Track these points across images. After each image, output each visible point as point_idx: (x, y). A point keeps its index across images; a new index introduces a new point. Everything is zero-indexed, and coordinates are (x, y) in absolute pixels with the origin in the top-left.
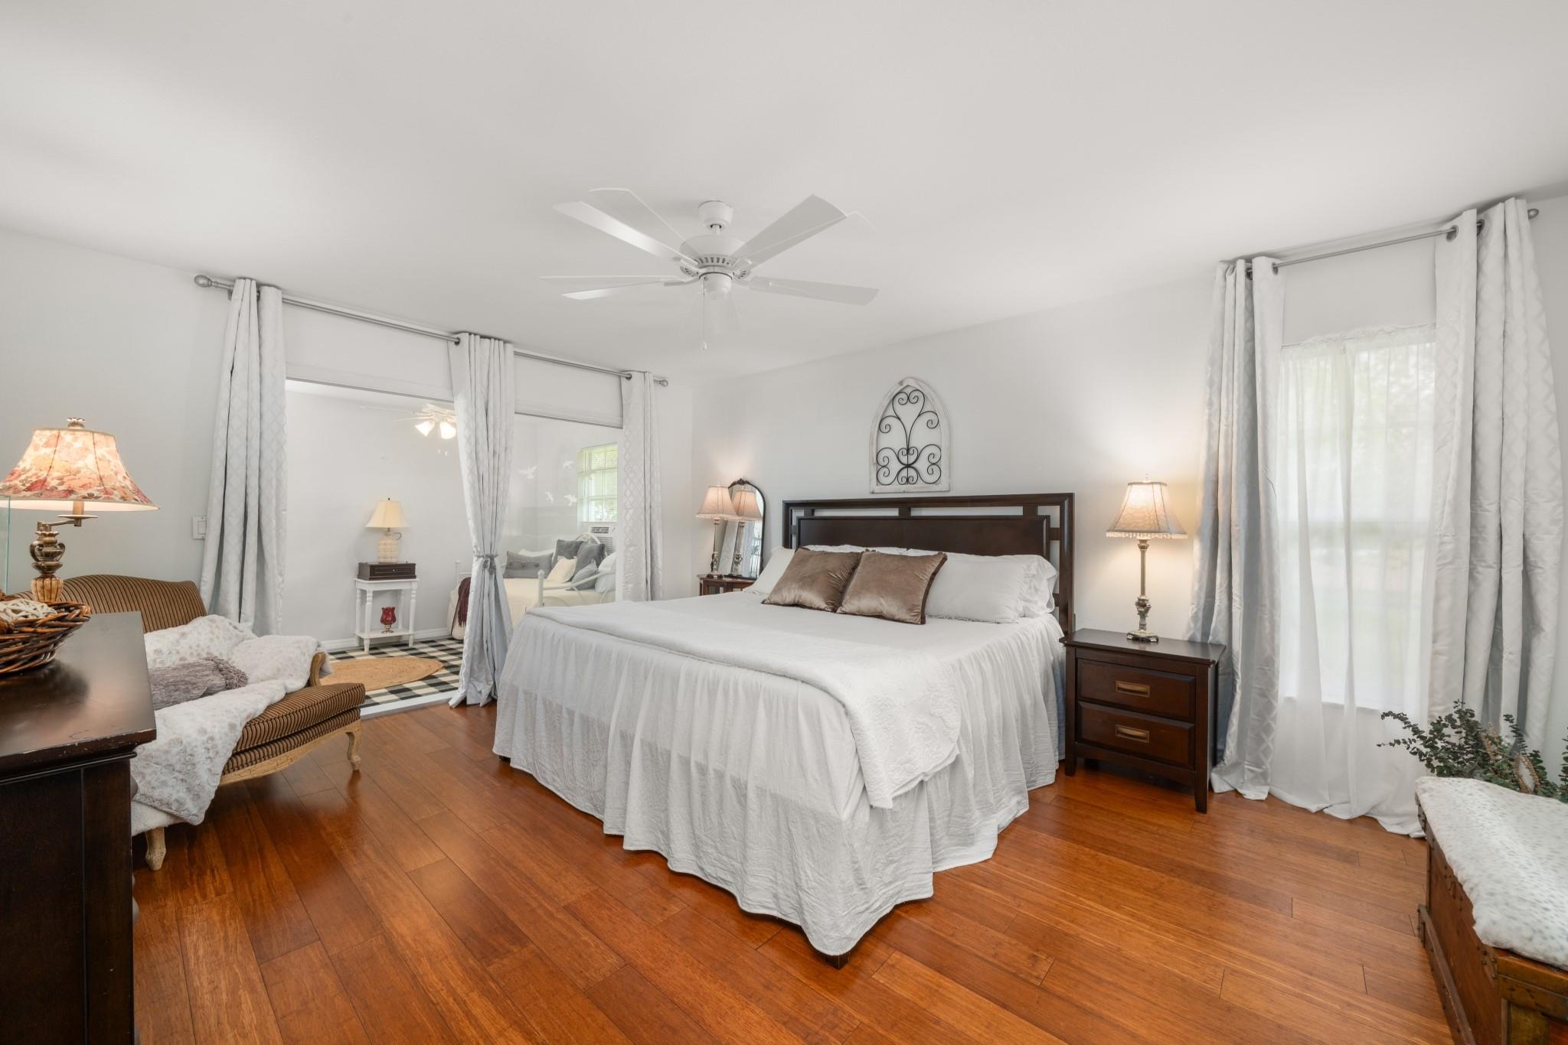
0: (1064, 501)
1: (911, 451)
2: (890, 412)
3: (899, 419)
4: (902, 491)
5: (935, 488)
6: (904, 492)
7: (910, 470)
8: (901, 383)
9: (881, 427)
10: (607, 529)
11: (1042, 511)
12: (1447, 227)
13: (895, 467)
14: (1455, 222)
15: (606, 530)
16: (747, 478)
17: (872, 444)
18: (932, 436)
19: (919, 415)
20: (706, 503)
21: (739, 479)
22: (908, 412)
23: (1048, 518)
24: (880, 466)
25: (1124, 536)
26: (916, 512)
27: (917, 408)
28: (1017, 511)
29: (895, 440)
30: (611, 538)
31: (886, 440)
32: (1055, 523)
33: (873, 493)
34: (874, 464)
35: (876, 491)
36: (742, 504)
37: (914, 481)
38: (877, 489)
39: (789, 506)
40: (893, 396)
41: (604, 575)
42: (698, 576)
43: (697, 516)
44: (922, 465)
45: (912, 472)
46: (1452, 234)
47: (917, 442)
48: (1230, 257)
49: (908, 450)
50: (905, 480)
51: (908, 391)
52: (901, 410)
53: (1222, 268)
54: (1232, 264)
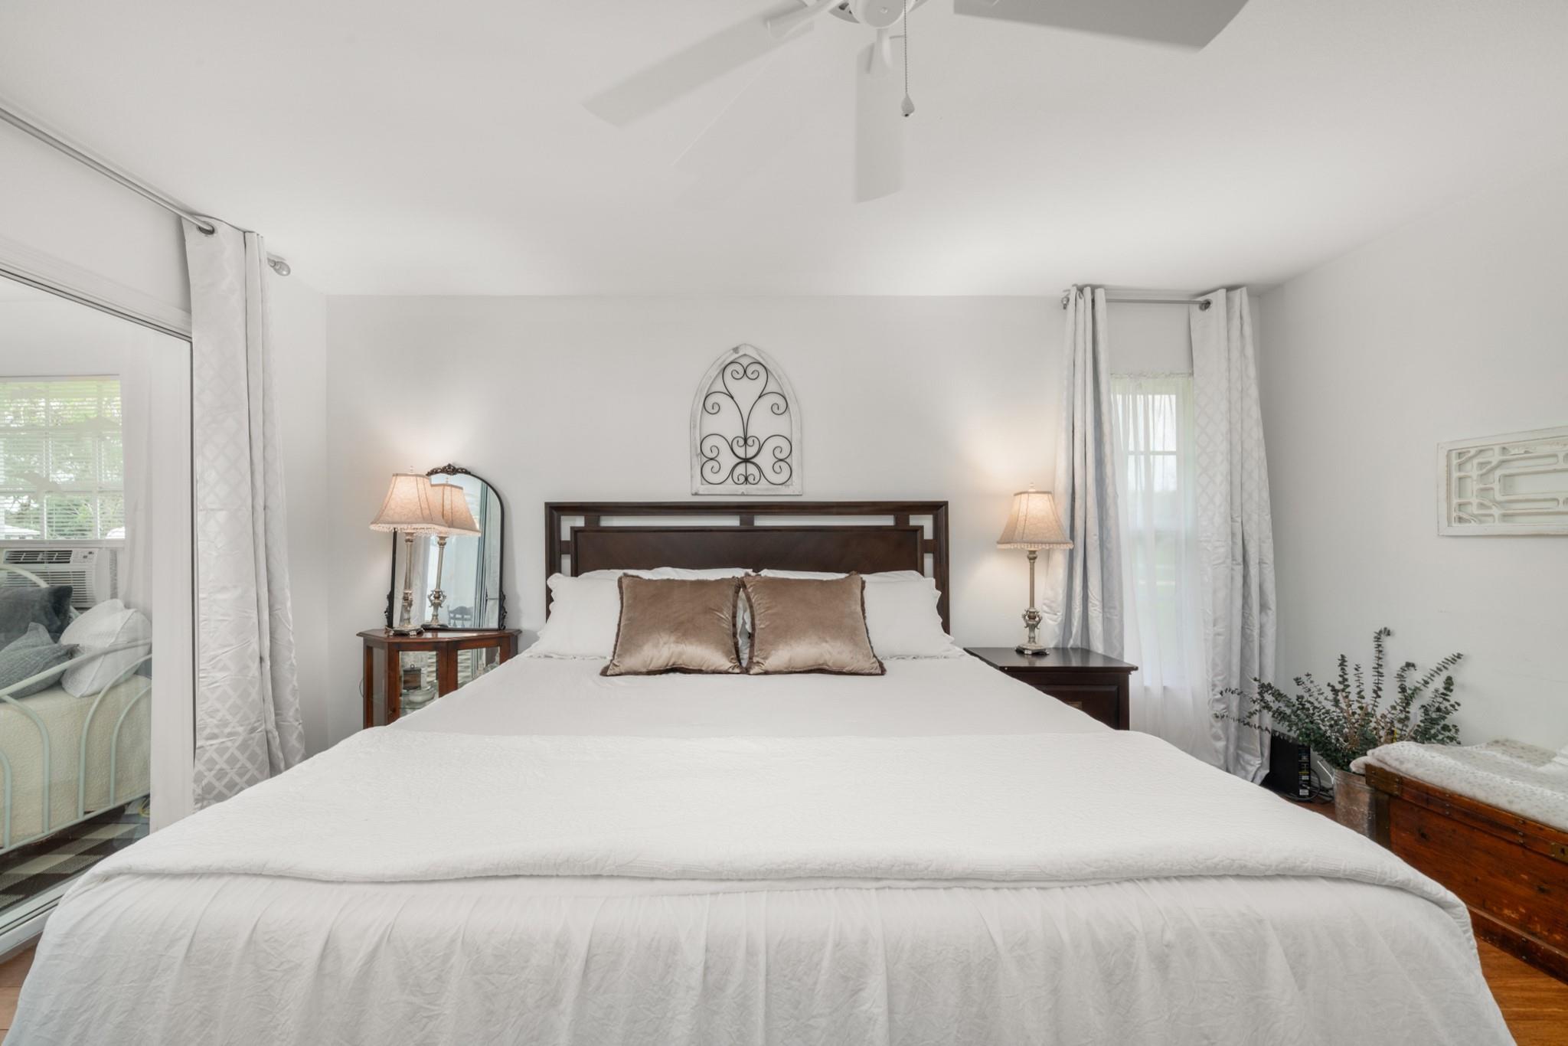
0: (937, 509)
1: (750, 442)
2: (719, 386)
3: (732, 398)
4: (740, 493)
5: (783, 490)
6: (743, 495)
7: (749, 466)
8: (736, 350)
9: (707, 406)
10: (69, 553)
11: (915, 521)
12: (1202, 299)
13: (728, 460)
14: (1208, 297)
15: (64, 556)
16: (460, 463)
17: (695, 427)
18: (780, 425)
19: (760, 397)
20: (392, 504)
21: (446, 464)
22: (746, 390)
23: (921, 528)
24: (706, 458)
25: (1012, 547)
26: (762, 521)
27: (757, 386)
28: (888, 521)
29: (727, 424)
30: (81, 574)
31: (712, 424)
32: (928, 534)
33: (696, 494)
34: (697, 455)
35: (701, 492)
36: (447, 507)
37: (756, 481)
38: (704, 489)
39: (555, 511)
40: (723, 366)
41: (93, 659)
42: (360, 635)
43: (373, 527)
44: (765, 460)
45: (752, 469)
46: (1207, 305)
47: (756, 430)
48: (1080, 284)
49: (746, 440)
50: (742, 479)
51: (745, 362)
52: (734, 386)
53: (1074, 291)
54: (1081, 290)
